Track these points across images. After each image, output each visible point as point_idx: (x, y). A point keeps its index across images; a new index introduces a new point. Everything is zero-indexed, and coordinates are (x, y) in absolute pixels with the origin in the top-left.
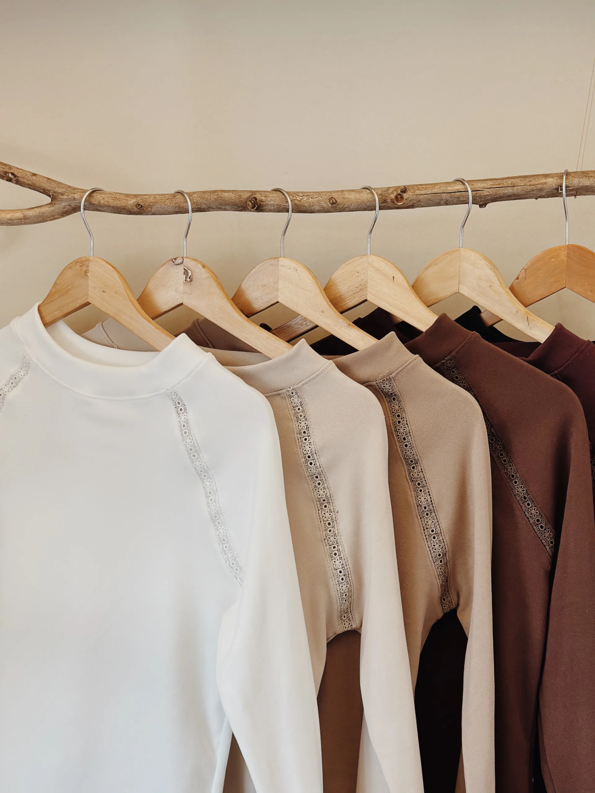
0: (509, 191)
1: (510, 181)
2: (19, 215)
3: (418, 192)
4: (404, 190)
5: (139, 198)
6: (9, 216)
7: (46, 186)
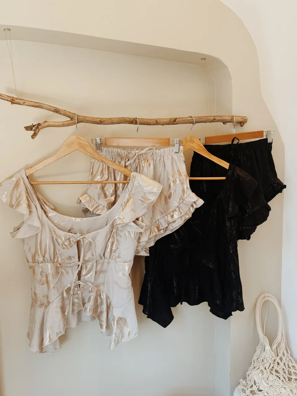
0: (202, 120)
1: (202, 117)
2: (61, 123)
3: (179, 120)
4: (176, 119)
5: (100, 119)
6: (58, 124)
7: (69, 114)
